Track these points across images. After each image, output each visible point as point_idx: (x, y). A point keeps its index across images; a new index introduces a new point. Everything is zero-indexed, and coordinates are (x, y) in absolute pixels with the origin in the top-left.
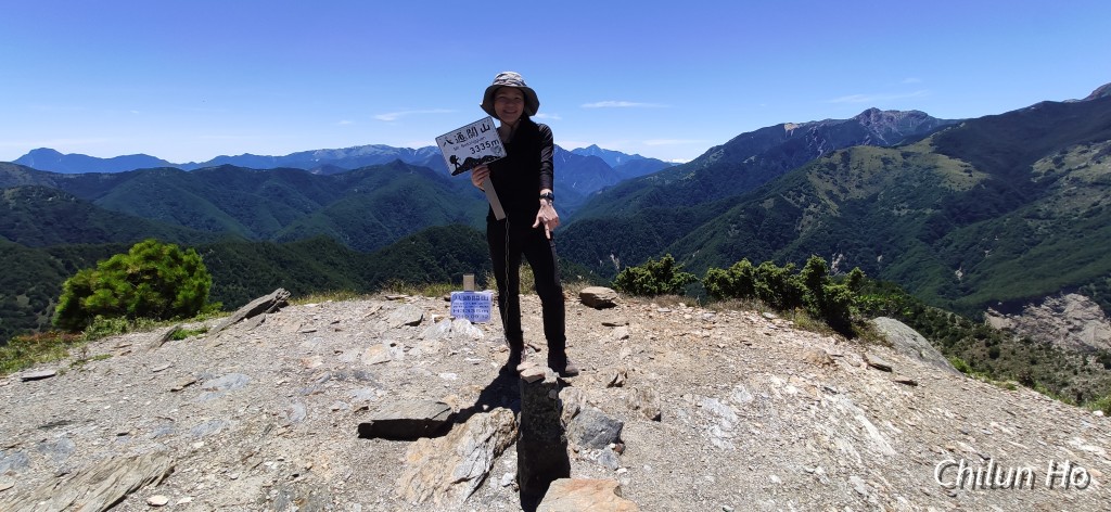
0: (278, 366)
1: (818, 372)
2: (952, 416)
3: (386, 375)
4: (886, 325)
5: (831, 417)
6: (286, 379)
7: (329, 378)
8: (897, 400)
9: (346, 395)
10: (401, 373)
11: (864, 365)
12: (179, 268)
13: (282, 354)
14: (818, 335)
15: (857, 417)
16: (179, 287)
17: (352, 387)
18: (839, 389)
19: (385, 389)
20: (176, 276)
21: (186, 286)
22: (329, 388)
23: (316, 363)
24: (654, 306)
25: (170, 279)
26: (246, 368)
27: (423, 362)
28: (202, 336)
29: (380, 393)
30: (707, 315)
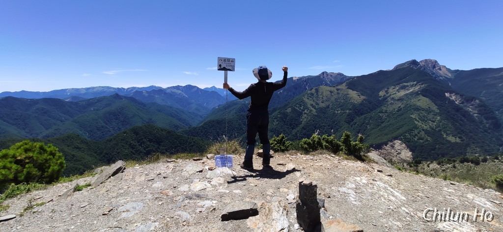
0: (150, 196)
2: (409, 185)
3: (210, 194)
5: (382, 189)
6: (162, 202)
7: (184, 199)
8: (393, 181)
9: (199, 204)
10: (215, 193)
11: (376, 170)
12: (46, 155)
13: (147, 191)
14: (353, 161)
15: (389, 188)
16: (47, 165)
17: (199, 201)
18: (377, 180)
19: (215, 200)
20: (44, 159)
21: (52, 164)
22: (189, 203)
23: (171, 193)
24: (288, 155)
25: (42, 161)
26: (134, 199)
27: (221, 187)
28: (91, 187)
29: (214, 202)
30: (312, 157)
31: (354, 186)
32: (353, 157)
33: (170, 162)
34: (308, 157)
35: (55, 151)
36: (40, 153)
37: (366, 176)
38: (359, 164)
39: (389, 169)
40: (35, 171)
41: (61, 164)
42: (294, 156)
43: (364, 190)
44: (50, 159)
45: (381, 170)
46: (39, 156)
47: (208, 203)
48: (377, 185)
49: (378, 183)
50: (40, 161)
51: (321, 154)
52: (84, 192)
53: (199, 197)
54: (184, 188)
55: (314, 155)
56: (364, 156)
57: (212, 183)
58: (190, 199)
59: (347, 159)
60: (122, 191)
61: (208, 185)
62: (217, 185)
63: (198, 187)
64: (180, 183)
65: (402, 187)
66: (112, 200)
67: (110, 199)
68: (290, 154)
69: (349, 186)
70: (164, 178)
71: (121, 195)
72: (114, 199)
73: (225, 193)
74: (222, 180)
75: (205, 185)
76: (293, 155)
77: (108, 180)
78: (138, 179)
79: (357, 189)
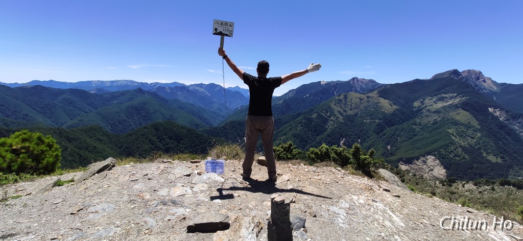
0: (126, 198)
1: (367, 194)
2: (417, 209)
3: (187, 201)
4: (383, 172)
5: (379, 212)
6: (135, 205)
7: (158, 204)
8: (397, 203)
9: (171, 212)
10: (194, 200)
11: (381, 189)
12: (43, 146)
13: (126, 192)
14: (360, 177)
15: (388, 212)
16: (43, 156)
17: (172, 208)
18: (377, 200)
19: (189, 208)
20: (41, 150)
21: (47, 156)
22: (161, 209)
23: (148, 197)
24: (290, 165)
25: (38, 152)
26: (108, 200)
27: (202, 195)
28: (73, 183)
29: (188, 210)
30: (314, 169)
31: (348, 206)
32: (360, 172)
33: (165, 162)
34: (311, 168)
35: (53, 143)
36: (38, 144)
37: (366, 195)
38: (365, 181)
39: (399, 188)
40: (29, 162)
41: (57, 156)
42: (296, 167)
43: (358, 211)
44: (46, 150)
45: (388, 189)
46: (36, 147)
47: (180, 211)
48: (375, 207)
49: (377, 204)
50: (35, 152)
51: (326, 166)
52: (63, 188)
53: (174, 203)
54: (163, 192)
55: (318, 167)
56: (374, 172)
57: (194, 189)
58: (165, 204)
59: (353, 174)
60: (100, 190)
61: (189, 191)
62: (199, 192)
63: (177, 193)
64: (162, 186)
65: (406, 211)
66: (86, 199)
67: (85, 197)
68: (292, 164)
69: (343, 205)
70: (149, 179)
71: (97, 194)
72: (89, 198)
73: (203, 202)
74: (206, 187)
75: (186, 191)
76: (295, 165)
77: (92, 177)
78: (121, 179)
79: (350, 211)
